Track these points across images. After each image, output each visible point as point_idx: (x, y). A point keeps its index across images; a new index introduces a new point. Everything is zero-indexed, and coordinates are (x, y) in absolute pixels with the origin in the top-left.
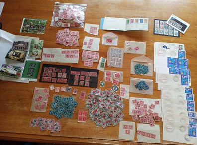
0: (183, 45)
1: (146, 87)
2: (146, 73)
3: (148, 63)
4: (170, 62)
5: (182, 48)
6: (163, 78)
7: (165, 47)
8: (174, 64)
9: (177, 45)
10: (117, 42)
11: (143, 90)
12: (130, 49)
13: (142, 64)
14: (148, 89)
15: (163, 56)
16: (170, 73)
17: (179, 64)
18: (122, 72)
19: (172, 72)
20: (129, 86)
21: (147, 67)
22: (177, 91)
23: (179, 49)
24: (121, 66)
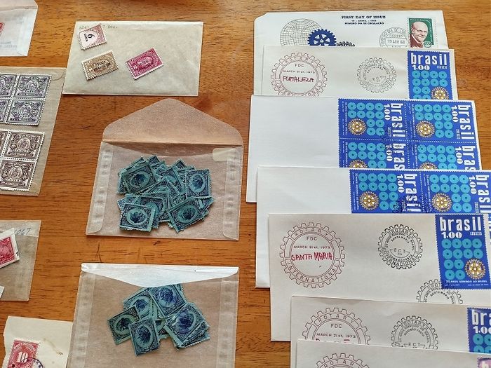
0: (437, 17)
1: (186, 322)
2: (193, 217)
3: (209, 148)
4: (356, 127)
5: (430, 39)
6: (306, 245)
7: (321, 37)
8: (387, 140)
9: (398, 19)
10: (28, 35)
11: (164, 346)
12: (103, 67)
13: (169, 161)
14: (200, 337)
15: (314, 92)
16: (357, 208)
17: (414, 140)
18: (32, 228)
19: (368, 201)
20: (66, 326)
21: (202, 179)
22: (414, 335)
23: (413, 43)
24: (33, 185)
